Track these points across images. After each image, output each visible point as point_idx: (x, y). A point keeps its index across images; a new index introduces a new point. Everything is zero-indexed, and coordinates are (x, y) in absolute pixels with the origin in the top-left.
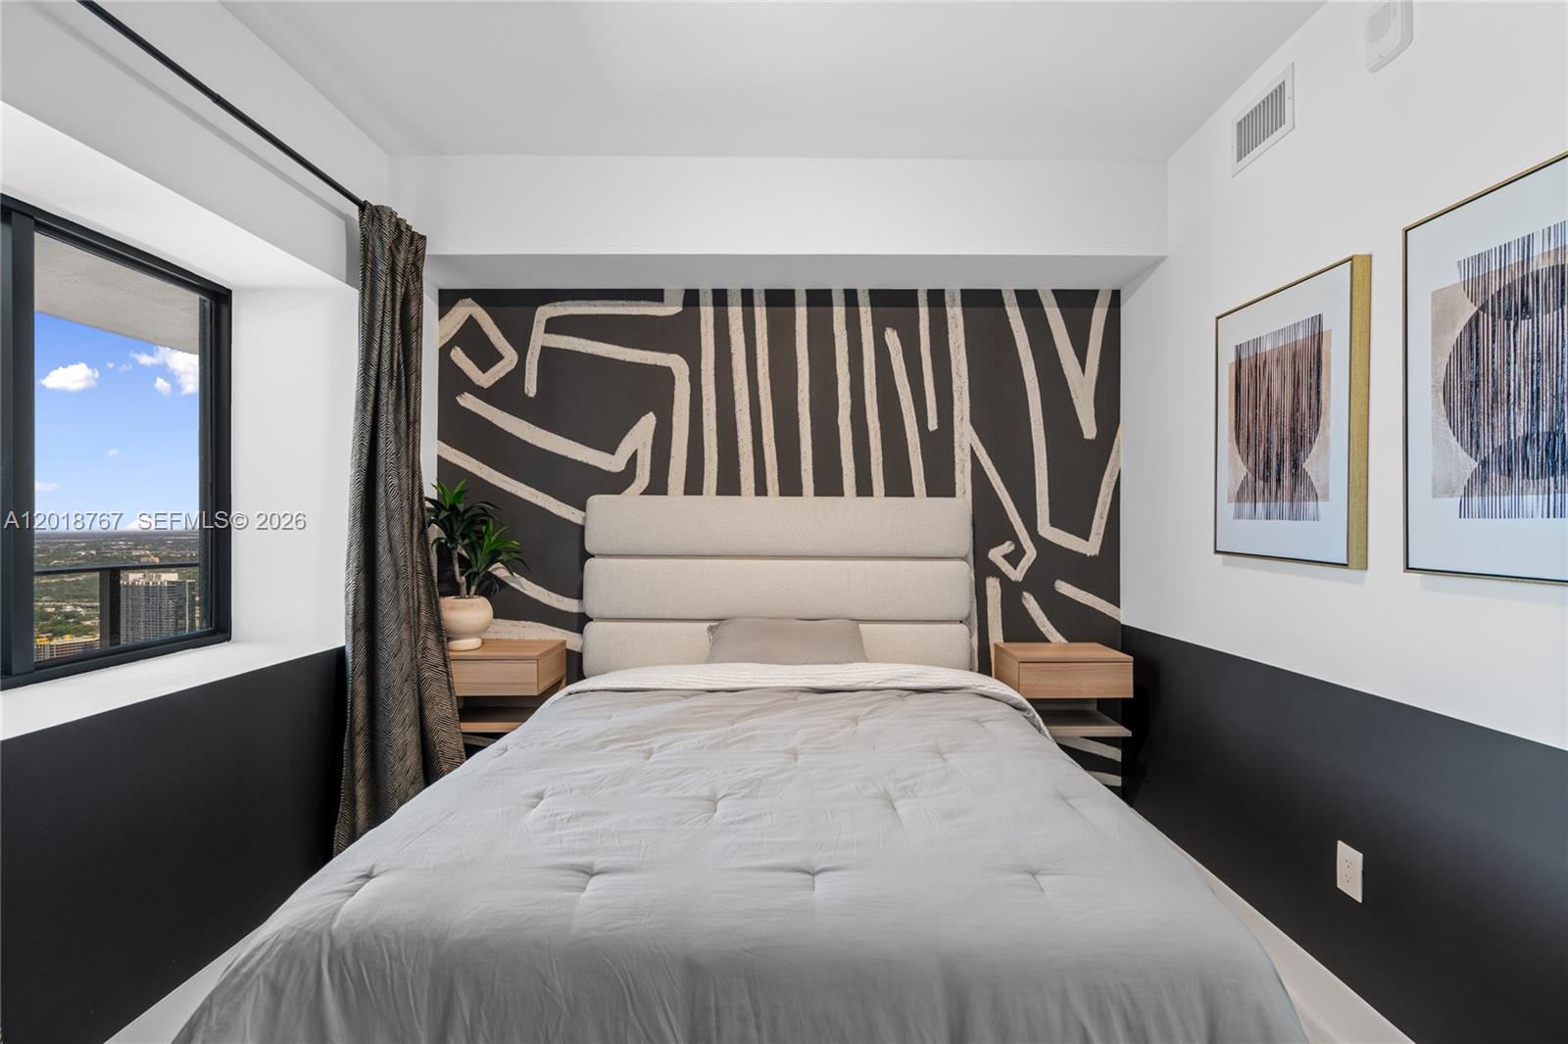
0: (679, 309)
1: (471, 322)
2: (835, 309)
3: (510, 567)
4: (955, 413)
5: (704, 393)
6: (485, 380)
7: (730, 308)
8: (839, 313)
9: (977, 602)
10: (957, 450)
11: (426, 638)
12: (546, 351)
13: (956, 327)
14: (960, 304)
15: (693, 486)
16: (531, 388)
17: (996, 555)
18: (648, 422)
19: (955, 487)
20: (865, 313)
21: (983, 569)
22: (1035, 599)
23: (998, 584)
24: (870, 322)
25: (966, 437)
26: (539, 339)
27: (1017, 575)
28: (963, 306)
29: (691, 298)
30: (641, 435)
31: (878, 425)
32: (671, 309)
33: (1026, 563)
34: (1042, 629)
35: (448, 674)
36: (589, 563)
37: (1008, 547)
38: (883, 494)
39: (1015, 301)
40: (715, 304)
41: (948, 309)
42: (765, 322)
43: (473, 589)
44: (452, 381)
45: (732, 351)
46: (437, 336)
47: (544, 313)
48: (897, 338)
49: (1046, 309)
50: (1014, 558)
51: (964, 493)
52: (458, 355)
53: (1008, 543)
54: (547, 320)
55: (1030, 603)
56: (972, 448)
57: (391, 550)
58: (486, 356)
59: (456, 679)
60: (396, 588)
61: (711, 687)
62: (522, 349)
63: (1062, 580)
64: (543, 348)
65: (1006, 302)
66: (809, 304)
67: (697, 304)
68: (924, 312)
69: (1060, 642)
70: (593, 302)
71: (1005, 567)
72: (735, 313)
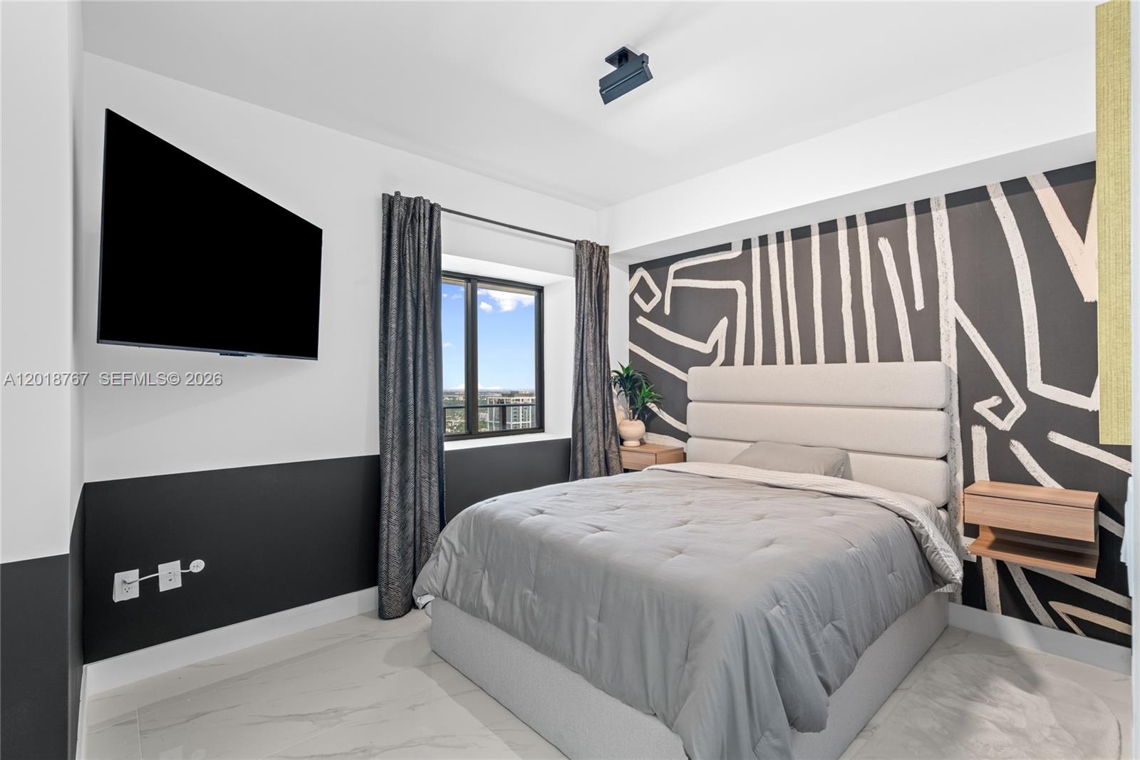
0: (740, 253)
1: (642, 279)
2: (839, 232)
3: (659, 405)
4: (940, 294)
5: (754, 302)
6: (647, 308)
7: (769, 246)
8: (842, 234)
9: (962, 445)
10: (942, 323)
11: (611, 438)
12: (674, 289)
13: (941, 225)
14: (945, 206)
15: (749, 360)
16: (667, 311)
17: (982, 407)
18: (724, 322)
19: (940, 353)
20: (863, 230)
21: (969, 419)
22: (1025, 446)
23: (984, 431)
24: (866, 236)
25: (951, 312)
26: (672, 283)
27: (1005, 425)
28: (947, 207)
29: (747, 244)
30: (720, 332)
31: (873, 310)
32: (735, 253)
33: (1013, 416)
34: (1032, 474)
35: (620, 457)
36: (690, 405)
37: (995, 401)
38: (877, 360)
39: (1002, 192)
40: (761, 245)
41: (933, 213)
42: (792, 250)
43: (636, 416)
44: (635, 311)
45: (771, 273)
46: (629, 290)
47: (673, 268)
48: (888, 244)
49: (1037, 192)
50: (1002, 411)
51: (950, 357)
52: (637, 298)
53: (994, 398)
54: (675, 272)
55: (1020, 451)
56: (957, 321)
57: (588, 395)
58: (648, 296)
59: (624, 460)
60: (591, 413)
61: (714, 475)
62: (663, 290)
63: (1057, 431)
64: (673, 287)
65: (990, 195)
66: (821, 232)
67: (750, 248)
68: (911, 220)
69: (1054, 488)
70: (696, 258)
71: (992, 418)
72: (773, 248)
